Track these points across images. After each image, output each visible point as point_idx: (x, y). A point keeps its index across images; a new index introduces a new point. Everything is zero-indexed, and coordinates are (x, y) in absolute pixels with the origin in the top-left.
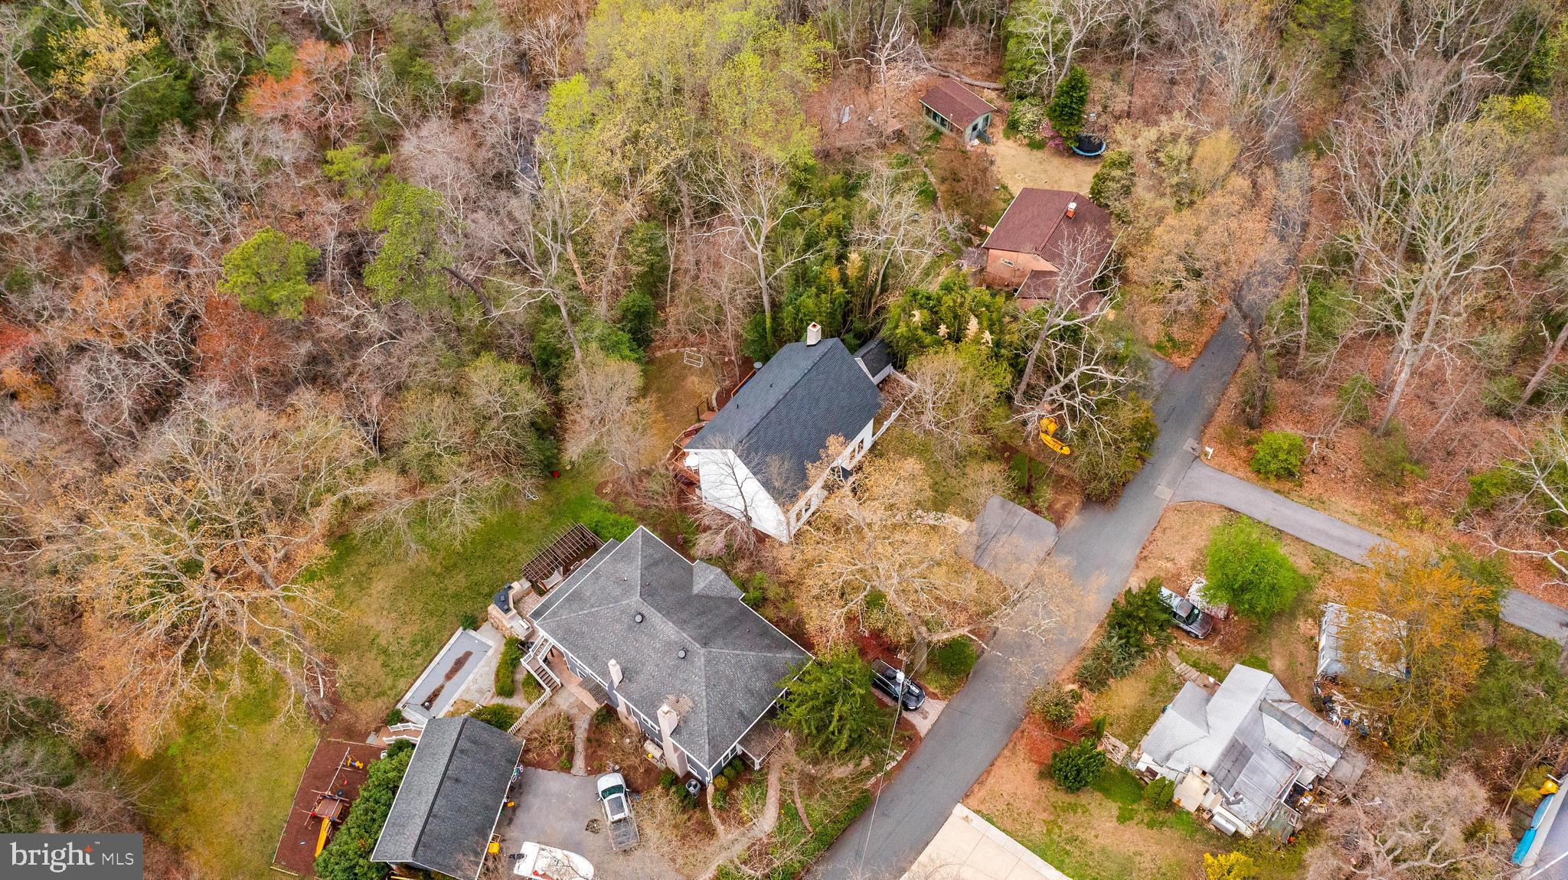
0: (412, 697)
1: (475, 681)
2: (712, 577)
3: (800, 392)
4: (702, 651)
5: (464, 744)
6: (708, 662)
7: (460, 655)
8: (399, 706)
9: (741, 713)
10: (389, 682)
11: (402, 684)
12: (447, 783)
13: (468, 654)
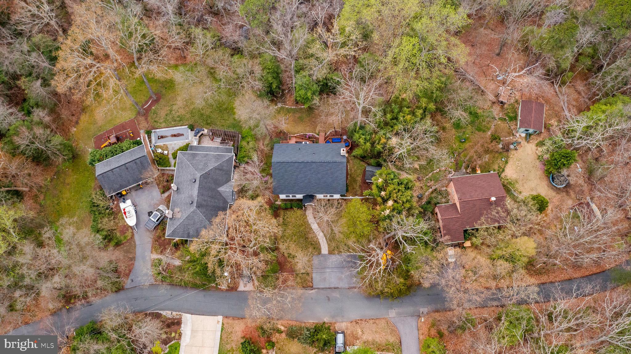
0: (159, 132)
1: (175, 144)
2: (228, 190)
3: (314, 165)
4: (195, 208)
5: (138, 161)
6: (193, 212)
7: (181, 133)
8: (153, 131)
9: (189, 233)
10: (161, 121)
11: (163, 125)
12: (123, 167)
13: (182, 135)
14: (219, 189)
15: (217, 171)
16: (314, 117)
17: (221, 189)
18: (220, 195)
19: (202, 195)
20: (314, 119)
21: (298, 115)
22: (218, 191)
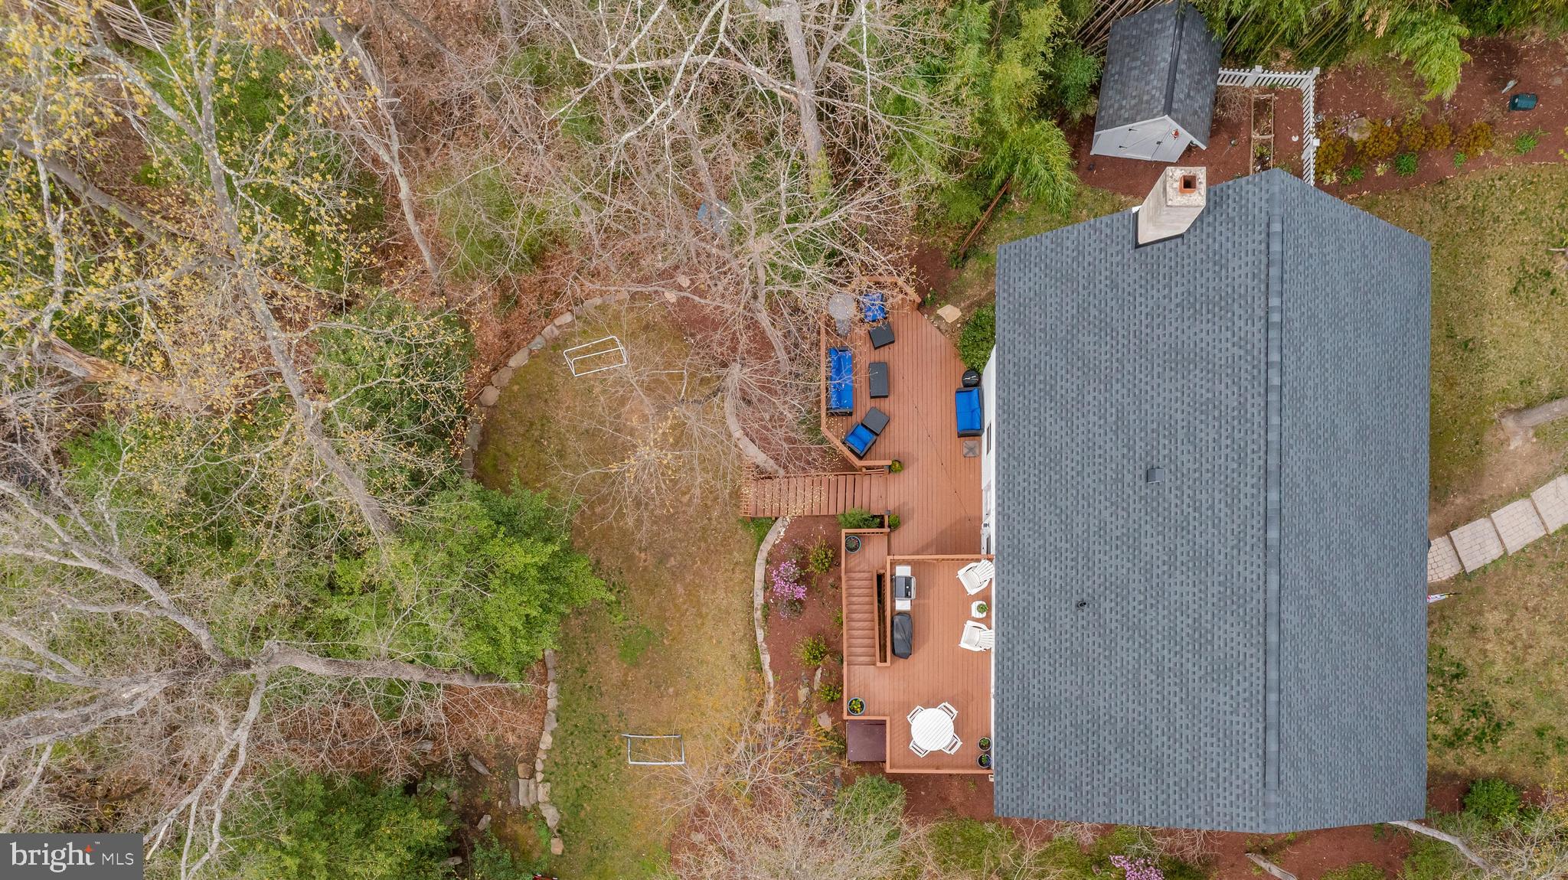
16: (630, 558)
20: (643, 558)
21: (613, 670)
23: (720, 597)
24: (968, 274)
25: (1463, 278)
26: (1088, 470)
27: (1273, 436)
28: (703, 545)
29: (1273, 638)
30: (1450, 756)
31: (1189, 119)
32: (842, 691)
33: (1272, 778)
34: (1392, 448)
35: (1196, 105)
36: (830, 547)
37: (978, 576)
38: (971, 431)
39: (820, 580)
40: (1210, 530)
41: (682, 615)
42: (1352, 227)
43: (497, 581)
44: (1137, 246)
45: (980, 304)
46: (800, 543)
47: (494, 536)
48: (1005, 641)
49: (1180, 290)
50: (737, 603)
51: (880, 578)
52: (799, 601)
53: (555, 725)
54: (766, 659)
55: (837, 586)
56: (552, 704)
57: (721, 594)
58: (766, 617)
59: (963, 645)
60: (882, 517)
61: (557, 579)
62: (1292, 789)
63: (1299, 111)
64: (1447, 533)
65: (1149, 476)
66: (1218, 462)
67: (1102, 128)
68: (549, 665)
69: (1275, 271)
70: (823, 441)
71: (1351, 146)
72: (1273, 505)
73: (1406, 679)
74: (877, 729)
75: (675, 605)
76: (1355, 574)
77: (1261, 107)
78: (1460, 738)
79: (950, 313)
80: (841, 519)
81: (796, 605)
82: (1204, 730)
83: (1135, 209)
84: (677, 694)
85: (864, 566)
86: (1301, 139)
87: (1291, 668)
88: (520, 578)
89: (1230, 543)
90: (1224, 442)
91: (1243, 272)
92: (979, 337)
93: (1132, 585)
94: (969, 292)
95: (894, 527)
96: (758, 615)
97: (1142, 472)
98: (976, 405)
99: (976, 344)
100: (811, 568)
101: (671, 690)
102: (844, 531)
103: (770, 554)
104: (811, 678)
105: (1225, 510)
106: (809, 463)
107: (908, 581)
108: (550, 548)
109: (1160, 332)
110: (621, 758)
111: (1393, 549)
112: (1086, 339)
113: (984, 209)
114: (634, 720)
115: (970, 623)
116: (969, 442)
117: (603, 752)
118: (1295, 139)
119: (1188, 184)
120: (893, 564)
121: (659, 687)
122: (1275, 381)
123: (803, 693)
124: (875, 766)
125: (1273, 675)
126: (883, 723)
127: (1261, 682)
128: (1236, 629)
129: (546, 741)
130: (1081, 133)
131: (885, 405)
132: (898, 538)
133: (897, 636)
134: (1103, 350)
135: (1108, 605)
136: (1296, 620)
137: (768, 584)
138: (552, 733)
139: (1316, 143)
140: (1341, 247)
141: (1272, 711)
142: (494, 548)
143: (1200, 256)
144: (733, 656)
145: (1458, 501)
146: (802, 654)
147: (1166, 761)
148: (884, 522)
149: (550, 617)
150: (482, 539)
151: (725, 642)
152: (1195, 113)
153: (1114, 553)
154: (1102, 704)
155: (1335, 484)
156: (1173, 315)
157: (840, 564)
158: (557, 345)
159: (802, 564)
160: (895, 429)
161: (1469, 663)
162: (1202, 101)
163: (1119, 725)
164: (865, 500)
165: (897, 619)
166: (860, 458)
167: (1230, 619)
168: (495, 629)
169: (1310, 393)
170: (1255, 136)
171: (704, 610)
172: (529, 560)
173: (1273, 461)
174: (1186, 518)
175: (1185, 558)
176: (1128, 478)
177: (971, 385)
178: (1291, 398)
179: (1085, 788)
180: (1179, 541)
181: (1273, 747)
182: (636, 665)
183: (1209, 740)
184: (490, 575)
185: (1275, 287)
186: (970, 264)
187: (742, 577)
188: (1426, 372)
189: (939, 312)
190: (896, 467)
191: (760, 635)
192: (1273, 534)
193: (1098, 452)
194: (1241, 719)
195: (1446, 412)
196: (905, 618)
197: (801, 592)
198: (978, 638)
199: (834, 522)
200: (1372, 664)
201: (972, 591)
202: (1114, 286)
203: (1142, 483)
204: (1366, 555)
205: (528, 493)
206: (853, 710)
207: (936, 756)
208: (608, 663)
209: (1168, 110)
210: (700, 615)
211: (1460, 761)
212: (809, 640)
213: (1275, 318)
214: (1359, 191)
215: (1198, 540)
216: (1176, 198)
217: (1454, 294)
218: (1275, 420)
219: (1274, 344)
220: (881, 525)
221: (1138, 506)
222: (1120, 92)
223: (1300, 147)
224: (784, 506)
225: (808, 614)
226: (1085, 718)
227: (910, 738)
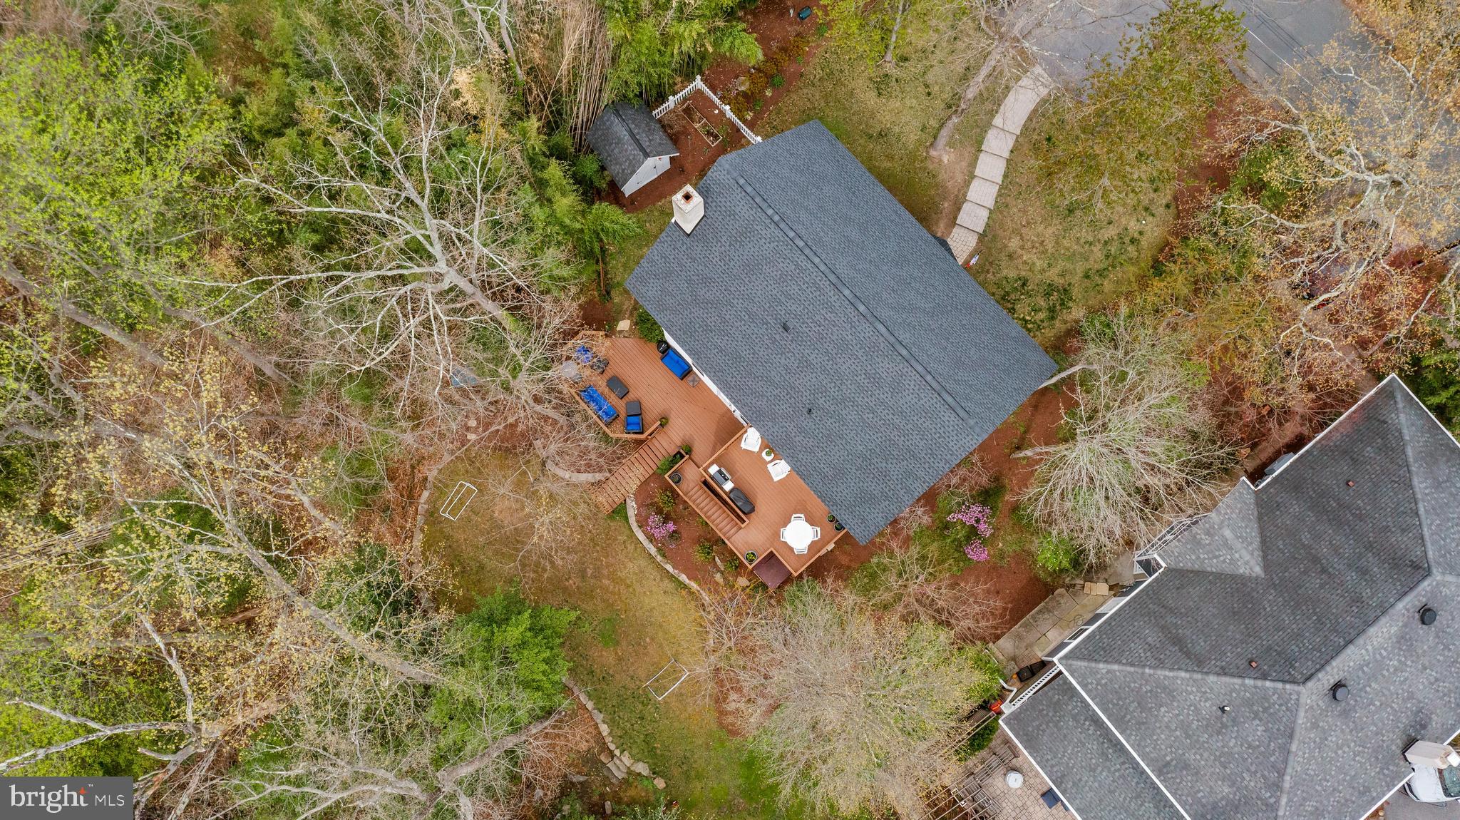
4: (1437, 577)
14: (1258, 570)
15: (1201, 646)
16: (565, 589)
17: (1248, 562)
18: (1265, 546)
19: (1357, 600)
20: (572, 583)
21: (607, 657)
22: (1267, 567)
23: (630, 568)
24: (616, 300)
25: (851, 108)
26: (756, 349)
27: (823, 268)
28: (598, 548)
29: (904, 352)
30: (1057, 323)
31: (660, 149)
32: (738, 558)
33: (962, 413)
34: (883, 221)
35: (658, 141)
36: (666, 490)
37: (752, 440)
38: (686, 372)
39: (675, 511)
40: (835, 329)
41: (619, 594)
42: (775, 148)
43: (515, 655)
44: (689, 235)
45: (635, 309)
46: (649, 501)
47: (493, 633)
48: (791, 460)
49: (724, 238)
50: (643, 562)
51: (705, 483)
52: (674, 532)
53: (602, 716)
54: (683, 578)
55: (687, 506)
56: (590, 705)
57: (630, 565)
58: (664, 556)
59: (776, 479)
60: (679, 453)
61: (542, 630)
62: (977, 410)
63: (707, 98)
64: (955, 224)
65: (786, 328)
66: (810, 298)
67: (623, 185)
68: (571, 686)
69: (758, 200)
70: (617, 440)
71: (745, 94)
72: (851, 297)
73: (988, 314)
74: (773, 561)
75: (611, 593)
76: (918, 292)
77: (688, 111)
78: (1053, 311)
79: (624, 325)
80: (659, 471)
81: (674, 535)
82: (915, 419)
83: (673, 221)
84: (652, 639)
85: (692, 485)
86: (719, 110)
87: (925, 357)
88: (524, 643)
89: (848, 328)
90: (804, 287)
91: (745, 210)
92: (649, 326)
93: (824, 383)
94: (625, 307)
95: (689, 451)
96: (659, 558)
97: (782, 329)
98: (676, 358)
99: (651, 330)
100: (666, 510)
101: (648, 640)
102: (666, 476)
103: (637, 521)
104: (715, 566)
105: (832, 315)
106: (619, 458)
107: (720, 472)
108: (526, 615)
109: (732, 263)
110: (652, 702)
111: (925, 264)
112: (703, 292)
113: (597, 263)
114: (642, 673)
115: (770, 466)
116: (690, 378)
117: (640, 707)
118: (717, 112)
119: (687, 197)
120: (706, 470)
121: (640, 644)
122: (801, 244)
123: (718, 577)
124: (788, 579)
125: (920, 369)
126: (771, 555)
127: (918, 376)
128: (886, 363)
129: (604, 729)
130: (613, 193)
131: (631, 396)
132: (695, 456)
133: (739, 504)
134: (714, 291)
135: (821, 401)
136: (908, 335)
137: (651, 538)
138: (604, 722)
139: (728, 107)
140: (778, 161)
141: (934, 384)
142: (498, 639)
143: (720, 218)
144: (665, 592)
145: (946, 205)
146: (699, 557)
147: (912, 448)
148: (683, 453)
149: (556, 651)
150: (488, 640)
151: (654, 589)
152: (660, 144)
153: (802, 375)
154: (861, 448)
155: (871, 261)
156: (732, 252)
157: (678, 495)
158: (432, 514)
159: (659, 511)
160: (647, 404)
161: (1023, 273)
162: (659, 136)
163: (878, 450)
164: (663, 451)
165: (732, 496)
166: (642, 433)
167: (879, 360)
168: (533, 680)
169: (822, 234)
170: (697, 126)
171: (628, 582)
172: (521, 629)
173: (832, 277)
174: (820, 333)
175: (835, 351)
176: (777, 337)
177: (666, 350)
178: (815, 244)
179: (890, 494)
180: (826, 345)
181: (950, 400)
182: (617, 643)
183: (921, 421)
184: (509, 655)
185: (764, 206)
186: (613, 293)
187: (633, 546)
188: (868, 174)
189: (618, 329)
190: (664, 421)
191: (669, 567)
192: (862, 308)
193: (754, 337)
194: (925, 400)
195: (901, 171)
196: (735, 491)
197: (671, 526)
198: (779, 470)
199: (657, 476)
200: (964, 322)
201: (756, 449)
202: (694, 260)
203: (786, 334)
204: (915, 279)
205: (489, 598)
206: (752, 560)
207: (813, 546)
208: (602, 656)
209: (647, 155)
210: (628, 586)
211: (1065, 322)
212: (697, 547)
213: (776, 218)
214: (768, 109)
215: (833, 338)
216: (687, 207)
217: (854, 118)
218: (817, 260)
219: (786, 229)
220: (682, 457)
221: (793, 346)
222: (616, 164)
223: (722, 113)
224: (623, 491)
225: (684, 535)
226: (860, 461)
227: (792, 549)
